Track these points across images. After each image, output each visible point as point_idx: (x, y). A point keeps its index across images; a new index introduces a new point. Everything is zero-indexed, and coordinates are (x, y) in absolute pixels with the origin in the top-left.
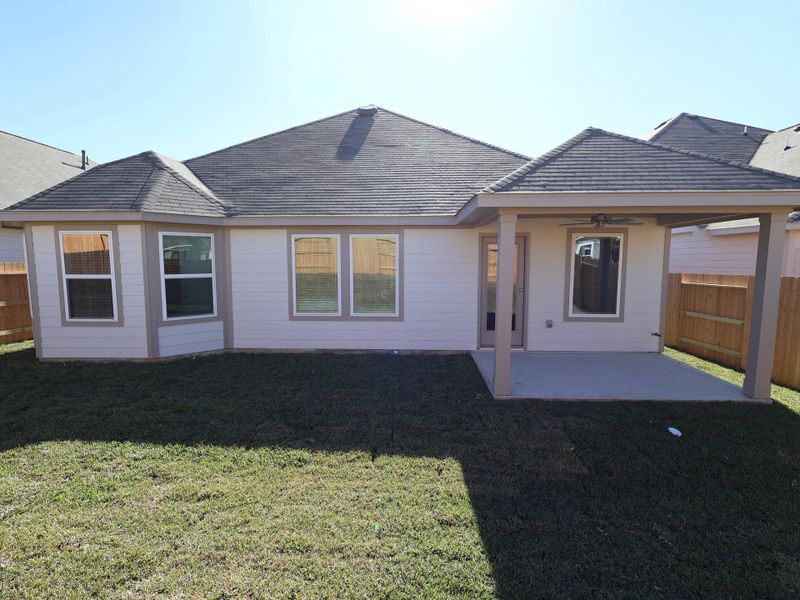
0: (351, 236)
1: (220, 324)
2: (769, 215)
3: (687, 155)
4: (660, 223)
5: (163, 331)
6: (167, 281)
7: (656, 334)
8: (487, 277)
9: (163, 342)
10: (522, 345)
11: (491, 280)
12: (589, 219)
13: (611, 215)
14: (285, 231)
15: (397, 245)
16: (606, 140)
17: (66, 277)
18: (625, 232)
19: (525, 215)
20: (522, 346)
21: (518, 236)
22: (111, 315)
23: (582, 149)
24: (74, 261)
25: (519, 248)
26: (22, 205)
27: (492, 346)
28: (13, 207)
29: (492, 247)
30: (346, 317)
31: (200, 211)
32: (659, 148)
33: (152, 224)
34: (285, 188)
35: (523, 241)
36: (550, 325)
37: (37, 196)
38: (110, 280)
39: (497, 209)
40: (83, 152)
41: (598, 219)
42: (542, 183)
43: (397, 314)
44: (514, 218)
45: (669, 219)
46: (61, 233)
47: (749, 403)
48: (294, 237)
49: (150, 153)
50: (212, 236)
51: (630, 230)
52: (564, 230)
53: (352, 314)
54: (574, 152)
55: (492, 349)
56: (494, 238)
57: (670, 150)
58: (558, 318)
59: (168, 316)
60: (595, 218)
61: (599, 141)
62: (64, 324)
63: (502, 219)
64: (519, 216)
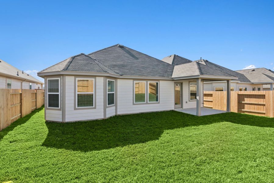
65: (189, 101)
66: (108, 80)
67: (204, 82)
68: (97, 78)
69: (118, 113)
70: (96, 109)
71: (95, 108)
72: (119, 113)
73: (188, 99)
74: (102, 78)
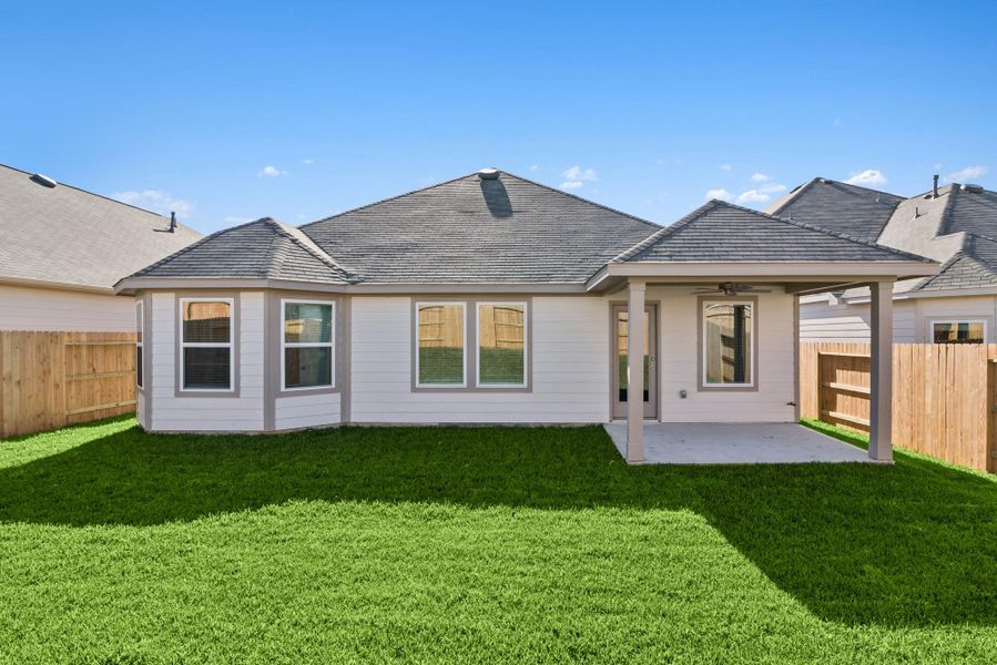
0: (478, 304)
1: (337, 397)
2: (877, 283)
3: (803, 227)
4: (787, 291)
5: (279, 402)
6: (287, 349)
7: (791, 404)
8: (618, 350)
9: (279, 414)
10: (657, 416)
11: (622, 353)
12: (717, 288)
13: (737, 284)
14: (409, 299)
15: (525, 315)
16: (729, 212)
17: (183, 345)
18: (755, 299)
19: (653, 283)
20: (656, 418)
21: (647, 304)
22: (228, 386)
23: (706, 221)
24: (194, 329)
25: (650, 316)
26: (146, 272)
27: (625, 418)
28: (137, 275)
29: (622, 315)
30: (471, 388)
31: (324, 279)
32: (778, 220)
33: (275, 291)
34: (408, 254)
35: (653, 308)
36: (684, 396)
37: (159, 264)
38: (229, 349)
39: (626, 278)
40: (173, 214)
41: (727, 287)
42: (668, 253)
43: (525, 385)
44: (643, 286)
45: (795, 287)
46: (182, 300)
47: (873, 464)
48: (419, 305)
49: (269, 219)
50: (333, 303)
51: (760, 298)
52: (694, 300)
53: (478, 385)
54: (698, 224)
55: (625, 422)
56: (625, 306)
57: (787, 222)
58: (692, 389)
59: (287, 387)
60: (722, 286)
61: (721, 213)
62: (178, 394)
63: (632, 287)
64: (648, 284)
65: (701, 388)
66: (283, 302)
67: (803, 300)
68: (243, 295)
69: (352, 416)
70: (238, 396)
71: (236, 394)
72: (359, 416)
73: (695, 380)
74: (261, 294)
